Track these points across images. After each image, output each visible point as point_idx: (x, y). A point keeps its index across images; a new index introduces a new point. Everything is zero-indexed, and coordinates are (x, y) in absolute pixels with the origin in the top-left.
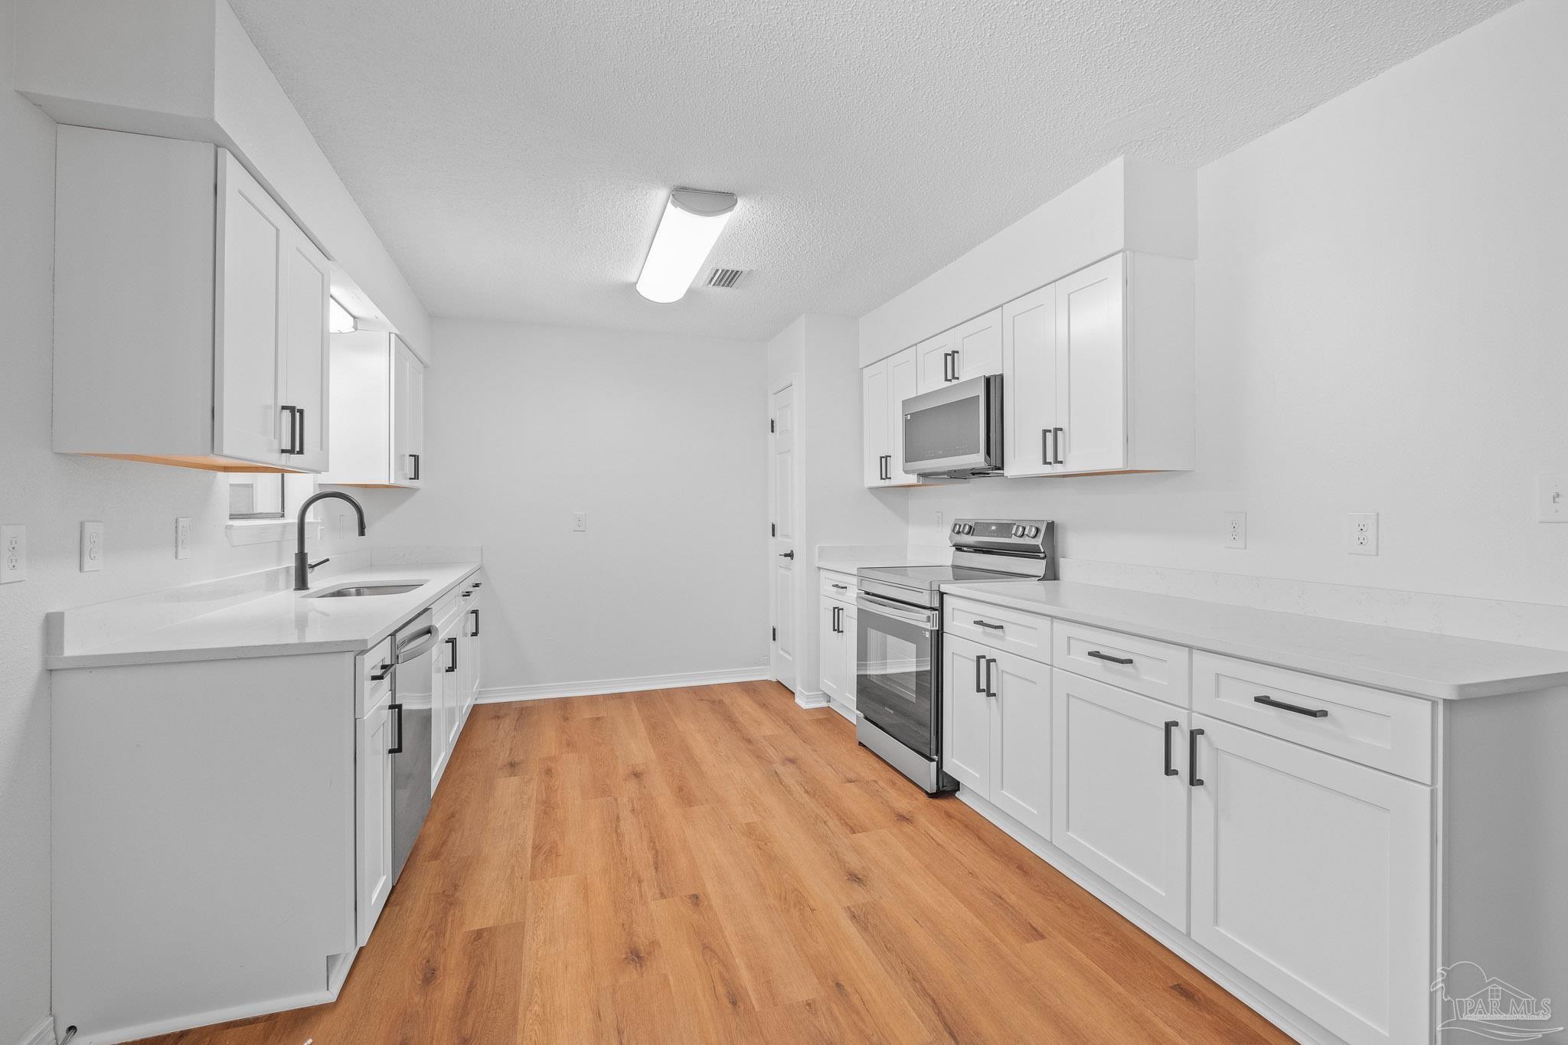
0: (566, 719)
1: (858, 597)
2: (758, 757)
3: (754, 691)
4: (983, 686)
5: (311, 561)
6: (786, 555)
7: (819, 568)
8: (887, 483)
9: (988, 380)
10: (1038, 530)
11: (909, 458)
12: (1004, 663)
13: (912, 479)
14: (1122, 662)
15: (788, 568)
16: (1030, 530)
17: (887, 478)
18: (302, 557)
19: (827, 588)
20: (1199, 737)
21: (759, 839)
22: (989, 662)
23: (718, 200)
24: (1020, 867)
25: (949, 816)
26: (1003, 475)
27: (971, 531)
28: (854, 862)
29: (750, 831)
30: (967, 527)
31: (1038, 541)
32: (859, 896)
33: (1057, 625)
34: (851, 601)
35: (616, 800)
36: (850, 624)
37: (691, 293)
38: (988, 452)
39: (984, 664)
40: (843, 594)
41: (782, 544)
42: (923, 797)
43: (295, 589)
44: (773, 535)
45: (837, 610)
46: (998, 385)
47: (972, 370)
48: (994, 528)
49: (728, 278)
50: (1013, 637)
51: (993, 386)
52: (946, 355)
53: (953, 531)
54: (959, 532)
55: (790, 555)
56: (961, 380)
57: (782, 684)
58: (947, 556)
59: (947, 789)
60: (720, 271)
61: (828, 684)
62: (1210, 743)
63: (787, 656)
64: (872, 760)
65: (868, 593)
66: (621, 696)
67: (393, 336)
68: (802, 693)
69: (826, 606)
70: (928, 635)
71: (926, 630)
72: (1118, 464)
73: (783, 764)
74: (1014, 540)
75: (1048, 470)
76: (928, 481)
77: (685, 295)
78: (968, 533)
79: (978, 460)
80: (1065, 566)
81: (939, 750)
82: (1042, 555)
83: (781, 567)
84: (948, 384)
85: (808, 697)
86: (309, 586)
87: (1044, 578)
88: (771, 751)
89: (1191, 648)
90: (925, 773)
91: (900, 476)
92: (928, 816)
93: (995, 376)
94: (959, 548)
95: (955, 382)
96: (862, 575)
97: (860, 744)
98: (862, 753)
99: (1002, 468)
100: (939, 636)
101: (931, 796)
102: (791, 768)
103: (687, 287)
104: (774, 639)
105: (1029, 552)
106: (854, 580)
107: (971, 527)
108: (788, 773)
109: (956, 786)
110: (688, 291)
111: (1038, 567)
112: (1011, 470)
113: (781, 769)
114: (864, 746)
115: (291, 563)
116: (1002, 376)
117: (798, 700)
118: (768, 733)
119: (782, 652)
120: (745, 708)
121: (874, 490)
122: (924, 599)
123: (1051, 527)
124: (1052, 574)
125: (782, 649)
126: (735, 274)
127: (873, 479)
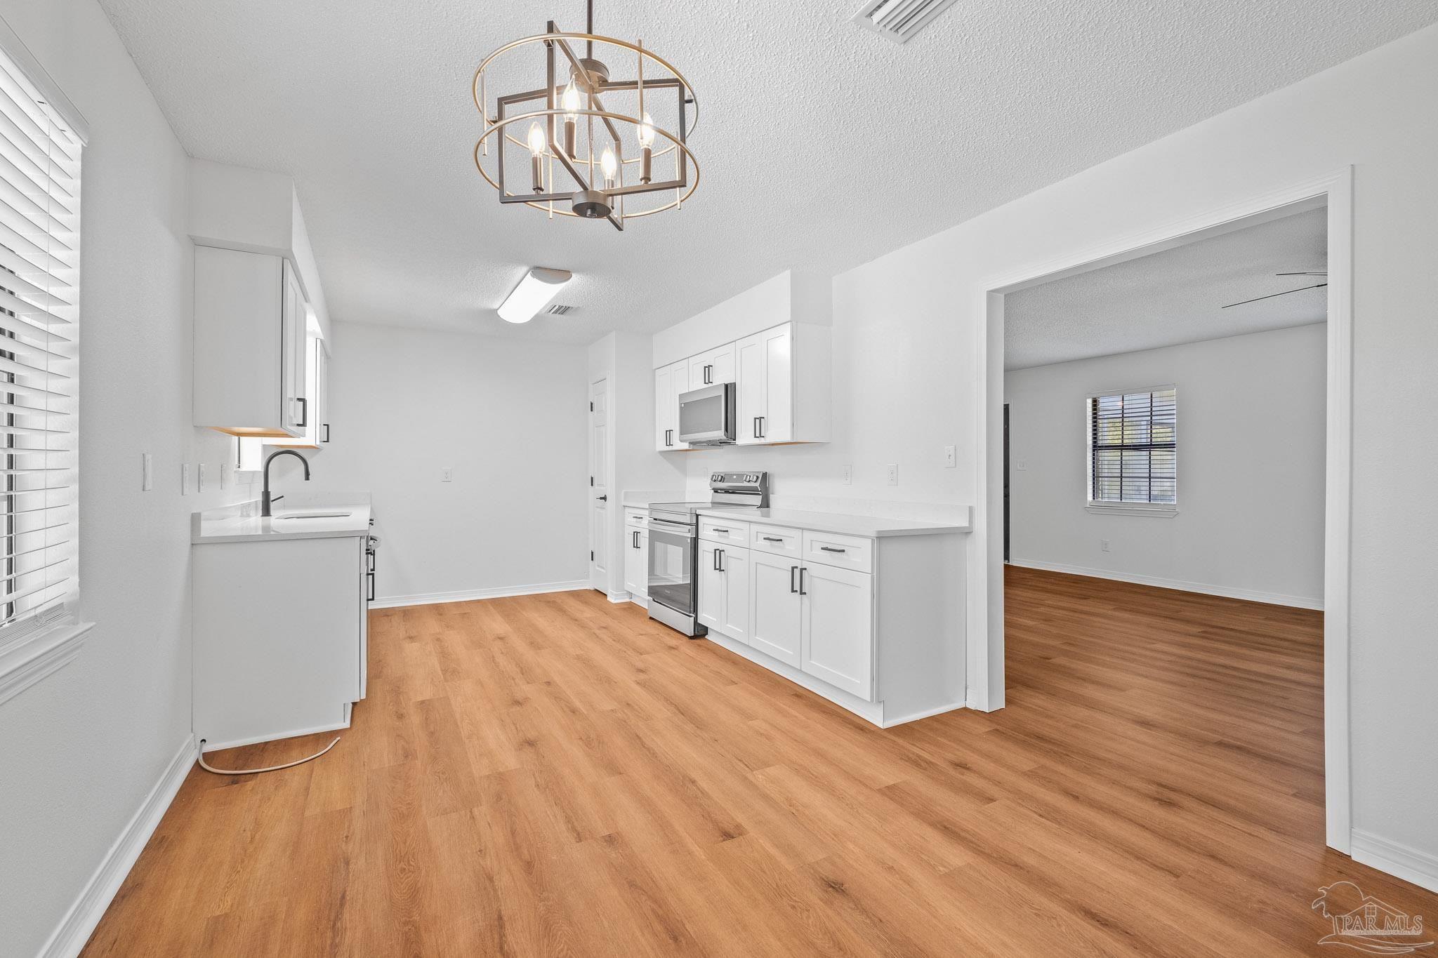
0: (441, 615)
1: (649, 522)
2: (582, 627)
3: (578, 596)
4: (718, 567)
5: (272, 498)
6: (601, 498)
7: (624, 506)
8: (670, 448)
9: (726, 386)
10: (758, 477)
11: (683, 431)
12: (730, 551)
13: (686, 446)
14: (778, 540)
15: (602, 508)
16: (753, 478)
17: (670, 445)
18: (266, 494)
19: (630, 520)
20: (804, 571)
21: (585, 662)
22: (720, 551)
23: (561, 274)
24: (733, 662)
25: (699, 646)
26: (735, 444)
27: (723, 479)
28: (640, 665)
29: (578, 658)
30: (720, 478)
31: (757, 484)
32: (642, 676)
33: (752, 525)
34: (644, 527)
35: (490, 649)
36: (644, 541)
37: (537, 319)
38: (726, 430)
39: (718, 553)
40: (640, 522)
41: (598, 490)
42: (686, 639)
43: (262, 516)
44: (592, 485)
45: (636, 534)
46: (733, 389)
47: (720, 379)
48: (735, 477)
49: (563, 310)
50: (734, 537)
51: (730, 390)
52: (705, 367)
53: (712, 479)
54: (715, 481)
55: (604, 498)
56: (714, 384)
57: (599, 591)
58: (708, 496)
59: (700, 632)
60: (557, 307)
61: (630, 585)
62: (808, 574)
63: (602, 570)
64: (657, 625)
65: (655, 519)
66: (479, 601)
67: (319, 341)
68: (612, 594)
69: (629, 531)
70: (689, 541)
71: (688, 538)
72: (788, 439)
73: (599, 629)
74: (746, 484)
75: (757, 441)
76: (695, 447)
77: (531, 320)
78: (720, 481)
79: (720, 434)
80: (773, 499)
81: (695, 611)
82: (760, 493)
83: (597, 507)
84: (706, 386)
85: (616, 595)
86: (271, 514)
87: (760, 507)
88: (591, 624)
89: (803, 529)
90: (687, 626)
91: (679, 445)
92: (687, 648)
93: (731, 384)
94: (716, 491)
95: (710, 385)
96: (652, 508)
97: (651, 618)
98: (651, 622)
99: (735, 440)
100: (695, 541)
101: (691, 638)
102: (604, 631)
103: (535, 313)
104: (592, 560)
105: (751, 491)
106: (647, 512)
107: (722, 477)
108: (603, 634)
109: (706, 629)
110: (536, 316)
111: (757, 500)
112: (739, 441)
113: (597, 632)
114: (653, 619)
115: (259, 498)
116: (735, 384)
117: (608, 599)
118: (589, 615)
119: (597, 568)
120: (573, 606)
121: (662, 453)
122: (687, 519)
123: (765, 475)
124: (766, 504)
125: (598, 566)
126: (567, 309)
127: (662, 446)
